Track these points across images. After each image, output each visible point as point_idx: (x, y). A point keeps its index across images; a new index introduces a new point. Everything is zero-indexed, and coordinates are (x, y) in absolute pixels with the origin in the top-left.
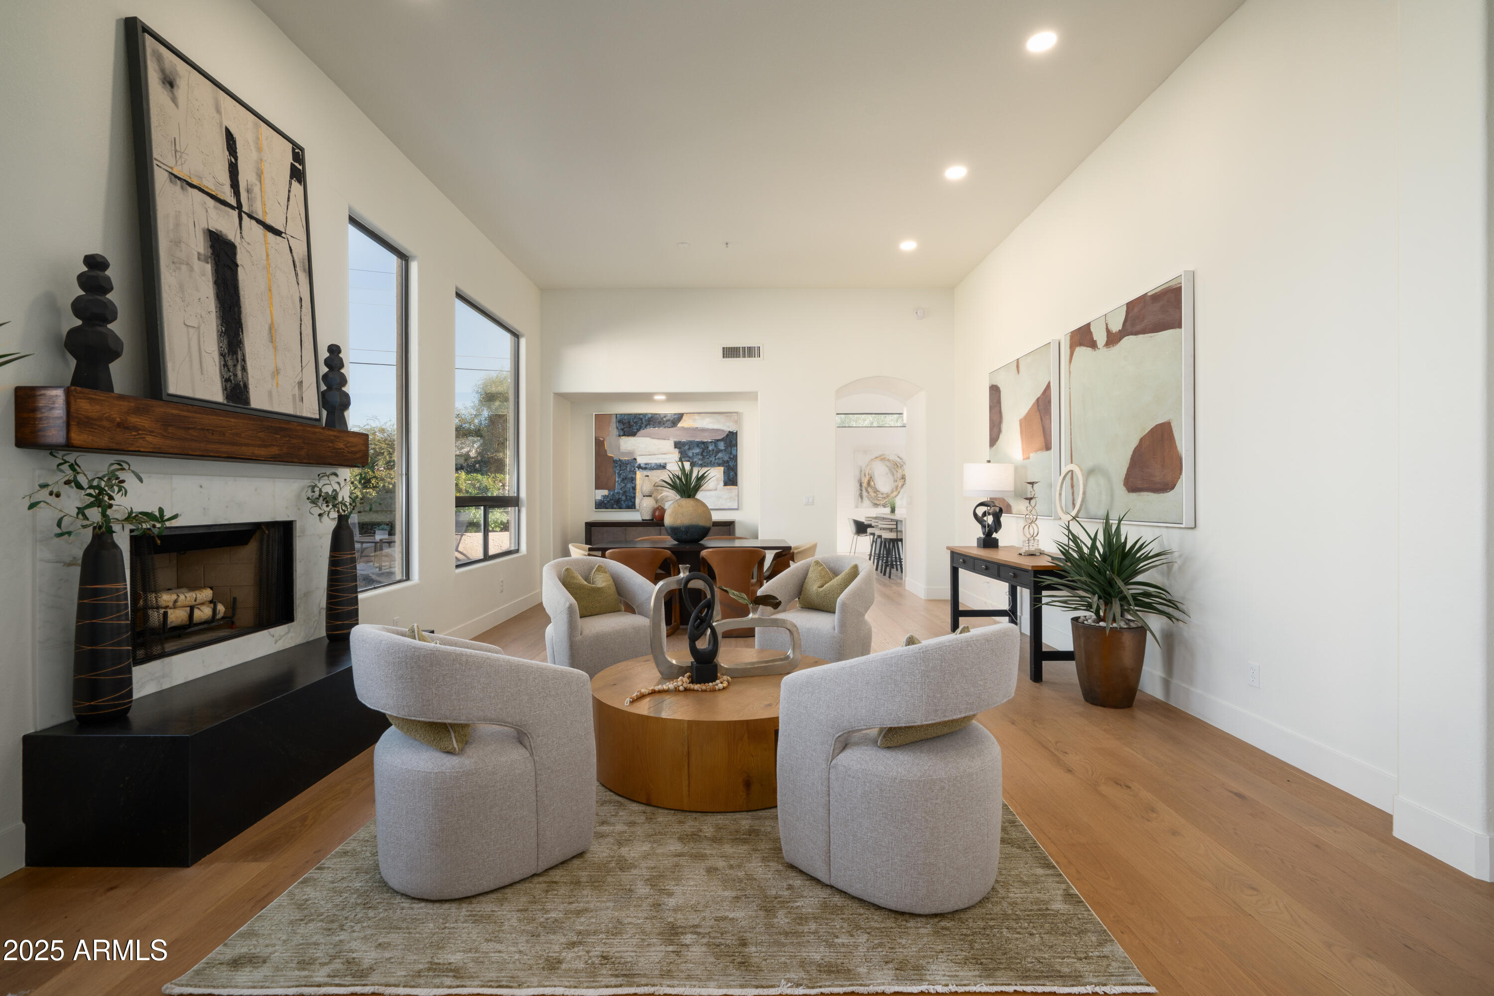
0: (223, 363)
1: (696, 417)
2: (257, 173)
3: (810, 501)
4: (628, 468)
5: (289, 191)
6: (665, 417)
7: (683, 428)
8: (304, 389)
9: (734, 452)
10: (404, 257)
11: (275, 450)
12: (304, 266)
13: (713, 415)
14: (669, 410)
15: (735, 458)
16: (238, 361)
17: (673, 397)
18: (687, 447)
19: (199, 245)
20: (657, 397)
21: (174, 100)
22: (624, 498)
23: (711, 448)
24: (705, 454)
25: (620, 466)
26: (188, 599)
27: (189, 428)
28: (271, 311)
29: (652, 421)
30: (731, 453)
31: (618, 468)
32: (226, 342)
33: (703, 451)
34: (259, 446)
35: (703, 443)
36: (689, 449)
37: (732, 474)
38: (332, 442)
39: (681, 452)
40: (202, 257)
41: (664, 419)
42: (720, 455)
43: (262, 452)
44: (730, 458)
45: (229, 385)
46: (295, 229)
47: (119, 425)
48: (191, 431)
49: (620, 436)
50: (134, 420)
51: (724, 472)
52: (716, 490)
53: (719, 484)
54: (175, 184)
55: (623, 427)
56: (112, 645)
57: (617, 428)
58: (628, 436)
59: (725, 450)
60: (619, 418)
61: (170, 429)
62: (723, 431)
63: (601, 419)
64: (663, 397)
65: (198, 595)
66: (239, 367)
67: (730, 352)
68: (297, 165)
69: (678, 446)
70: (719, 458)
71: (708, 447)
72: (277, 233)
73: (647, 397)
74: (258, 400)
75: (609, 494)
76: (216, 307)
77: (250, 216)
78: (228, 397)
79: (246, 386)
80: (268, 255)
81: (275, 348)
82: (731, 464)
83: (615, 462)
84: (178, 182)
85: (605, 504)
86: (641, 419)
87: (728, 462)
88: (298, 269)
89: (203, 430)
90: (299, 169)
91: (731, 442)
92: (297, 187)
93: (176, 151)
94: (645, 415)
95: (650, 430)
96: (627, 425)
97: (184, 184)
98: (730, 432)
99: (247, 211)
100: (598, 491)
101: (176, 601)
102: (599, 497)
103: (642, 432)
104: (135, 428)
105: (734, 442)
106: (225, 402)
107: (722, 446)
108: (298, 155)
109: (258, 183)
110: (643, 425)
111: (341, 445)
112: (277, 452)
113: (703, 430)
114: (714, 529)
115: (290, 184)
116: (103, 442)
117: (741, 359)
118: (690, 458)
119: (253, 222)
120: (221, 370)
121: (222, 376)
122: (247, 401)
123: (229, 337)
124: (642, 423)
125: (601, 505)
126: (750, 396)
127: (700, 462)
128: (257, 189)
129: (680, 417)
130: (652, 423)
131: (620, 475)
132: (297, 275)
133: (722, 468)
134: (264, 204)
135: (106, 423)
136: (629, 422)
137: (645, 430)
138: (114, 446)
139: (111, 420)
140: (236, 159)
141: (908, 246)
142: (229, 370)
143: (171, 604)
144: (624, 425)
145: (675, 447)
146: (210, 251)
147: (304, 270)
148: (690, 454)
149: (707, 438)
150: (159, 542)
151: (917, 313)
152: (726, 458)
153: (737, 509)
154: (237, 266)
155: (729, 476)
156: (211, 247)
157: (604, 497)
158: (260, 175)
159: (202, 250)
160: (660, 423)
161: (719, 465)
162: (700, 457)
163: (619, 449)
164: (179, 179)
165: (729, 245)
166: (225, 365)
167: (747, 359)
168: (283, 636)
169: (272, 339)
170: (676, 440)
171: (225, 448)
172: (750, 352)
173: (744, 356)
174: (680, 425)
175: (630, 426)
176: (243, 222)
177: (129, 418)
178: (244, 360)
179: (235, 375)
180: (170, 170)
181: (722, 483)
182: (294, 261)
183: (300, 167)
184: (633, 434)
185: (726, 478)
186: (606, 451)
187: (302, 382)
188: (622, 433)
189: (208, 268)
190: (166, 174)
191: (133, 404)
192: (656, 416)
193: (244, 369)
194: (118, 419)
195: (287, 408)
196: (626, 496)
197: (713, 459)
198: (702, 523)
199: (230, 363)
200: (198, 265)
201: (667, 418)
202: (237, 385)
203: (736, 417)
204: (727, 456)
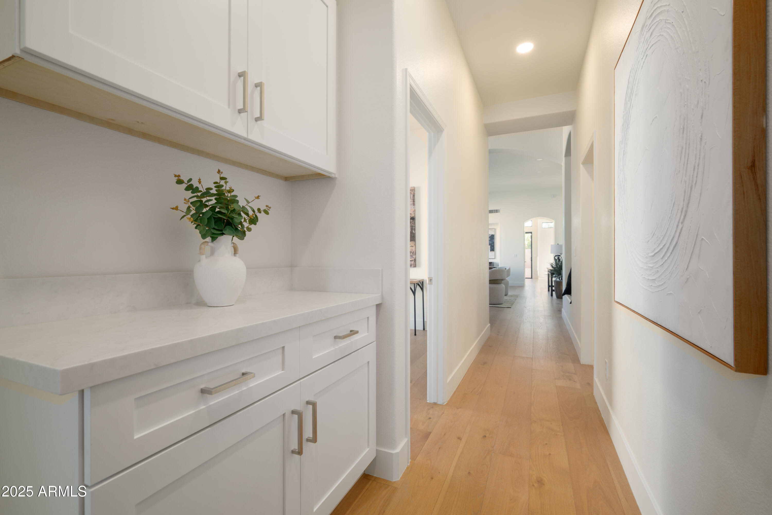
9: (493, 241)
37: (493, 248)
44: (492, 243)
62: (490, 234)
67: (491, 212)
70: (489, 243)
82: (492, 245)
91: (492, 238)
98: (492, 235)
105: (494, 238)
133: (490, 246)
153: (494, 259)
155: (492, 248)
167: (496, 213)
172: (496, 211)
173: (494, 213)
181: (490, 251)
203: (494, 230)
204: (491, 242)
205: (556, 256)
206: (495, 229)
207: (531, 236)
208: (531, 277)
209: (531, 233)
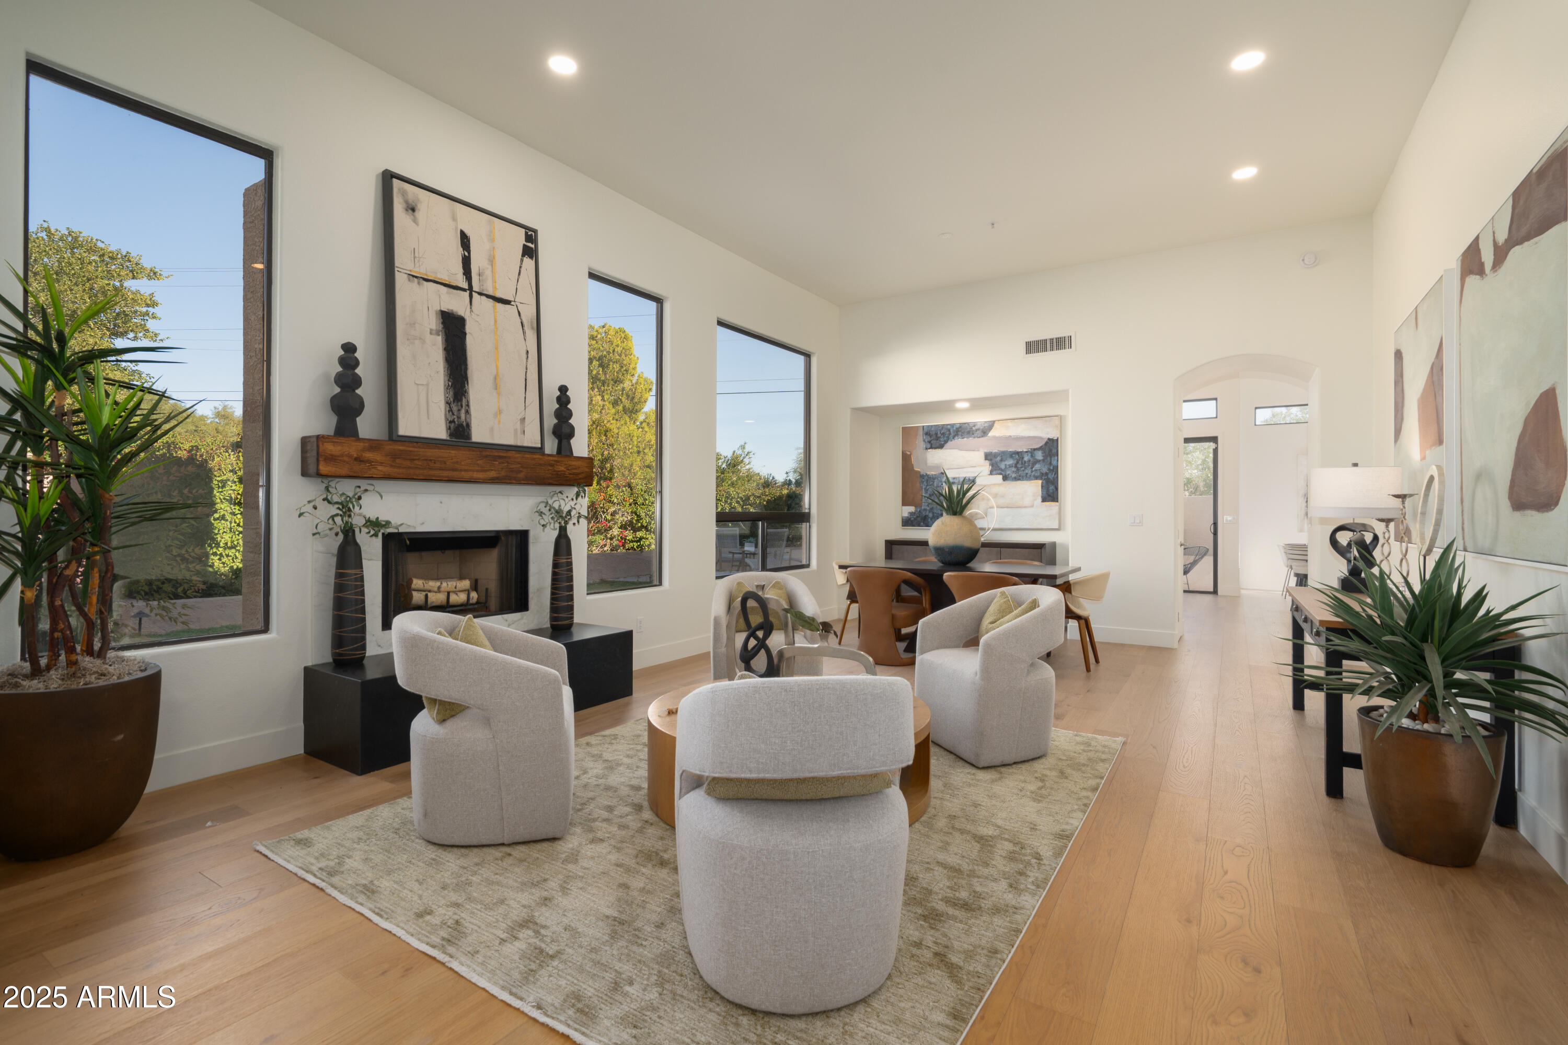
0: (448, 409)
1: (1010, 423)
2: (489, 260)
3: (1138, 521)
4: (935, 483)
5: (520, 267)
6: (974, 426)
7: (995, 438)
8: (526, 424)
9: (1054, 463)
10: (658, 300)
11: (493, 474)
12: (532, 325)
13: (1030, 420)
14: (979, 418)
15: (1055, 470)
16: (462, 407)
17: (978, 404)
18: (999, 458)
19: (433, 322)
20: (959, 405)
21: (415, 221)
22: (931, 515)
23: (1026, 458)
24: (1019, 466)
25: (927, 481)
26: (450, 586)
27: (414, 460)
28: (497, 367)
29: (962, 431)
30: (1050, 464)
31: (925, 483)
32: (451, 393)
33: (1018, 463)
34: (478, 471)
35: (1018, 453)
36: (1002, 460)
37: (1052, 488)
38: (552, 465)
39: (992, 465)
40: (434, 332)
41: (974, 428)
42: (1037, 466)
43: (480, 475)
44: (1049, 469)
45: (452, 425)
46: (526, 298)
47: (356, 459)
48: (416, 462)
49: (927, 449)
50: (368, 455)
51: (1042, 487)
52: (1032, 506)
53: (1035, 500)
54: (413, 282)
55: (929, 439)
56: (352, 612)
57: (924, 441)
58: (936, 448)
59: (1043, 460)
60: (926, 430)
61: (398, 461)
62: (1041, 438)
63: (908, 433)
64: (965, 405)
65: (458, 584)
66: (463, 411)
67: (1034, 347)
68: (530, 245)
69: (989, 458)
70: (1036, 470)
71: (1023, 458)
72: (507, 302)
73: (946, 406)
74: (479, 434)
75: (916, 511)
76: (444, 368)
77: (480, 294)
78: (451, 435)
79: (468, 425)
80: (496, 321)
81: (499, 394)
82: (1051, 476)
83: (922, 476)
84: (416, 279)
85: (912, 521)
86: (949, 430)
87: (1047, 474)
88: (526, 328)
89: (426, 460)
90: (532, 248)
91: (1050, 450)
92: (529, 263)
93: (415, 257)
94: (952, 425)
95: (958, 441)
96: (934, 437)
97: (421, 280)
98: (1049, 439)
99: (477, 290)
100: (904, 508)
101: (439, 588)
102: (906, 515)
103: (950, 444)
104: (369, 461)
105: (1054, 451)
106: (448, 438)
107: (1039, 456)
108: (531, 236)
109: (490, 267)
110: (951, 436)
111: (562, 468)
112: (495, 476)
113: (1018, 439)
114: (982, 550)
115: (522, 261)
116: (344, 471)
117: (1049, 353)
118: (1002, 470)
119: (484, 298)
120: (446, 415)
121: (447, 419)
122: (468, 437)
123: (455, 388)
124: (950, 434)
125: (907, 522)
126: (1060, 396)
127: (1014, 475)
128: (488, 273)
129: (991, 425)
130: (960, 433)
131: (926, 490)
132: (524, 333)
133: (1040, 482)
134: (494, 281)
135: (346, 459)
136: (936, 434)
137: (953, 441)
138: (352, 474)
139: (349, 456)
140: (469, 253)
141: (1245, 173)
142: (453, 414)
143: (436, 589)
144: (931, 437)
145: (986, 459)
146: (441, 326)
147: (532, 328)
148: (1003, 466)
149: (1022, 447)
150: (408, 542)
151: (1303, 260)
152: (1045, 470)
153: (1058, 530)
154: (465, 334)
155: (1048, 490)
156: (442, 323)
157: (911, 514)
158: (492, 261)
159: (434, 327)
160: (969, 433)
161: (1036, 478)
162: (1014, 469)
163: (926, 464)
164: (416, 277)
165: (995, 225)
166: (451, 410)
167: (1055, 352)
168: (516, 621)
169: (496, 387)
170: (987, 450)
171: (445, 473)
172: (1060, 343)
173: (1052, 349)
174: (991, 434)
175: (937, 438)
176: (473, 299)
177: (364, 454)
178: (468, 405)
179: (459, 418)
180: (409, 272)
181: (1040, 499)
182: (522, 323)
183: (533, 246)
184: (941, 447)
185: (1045, 493)
186: (912, 465)
187: (524, 418)
188: (929, 446)
189: (439, 340)
190: (406, 276)
191: (367, 444)
192: (964, 426)
193: (467, 412)
194: (355, 456)
195: (507, 439)
196: (933, 513)
197: (1028, 471)
198: (968, 543)
199: (455, 408)
200: (429, 338)
201: (976, 427)
202: (461, 425)
203: (1056, 421)
204: (1046, 467)
205: (1341, 528)
206: (1061, 418)
207: (1216, 451)
208: (1212, 590)
209: (1214, 439)
